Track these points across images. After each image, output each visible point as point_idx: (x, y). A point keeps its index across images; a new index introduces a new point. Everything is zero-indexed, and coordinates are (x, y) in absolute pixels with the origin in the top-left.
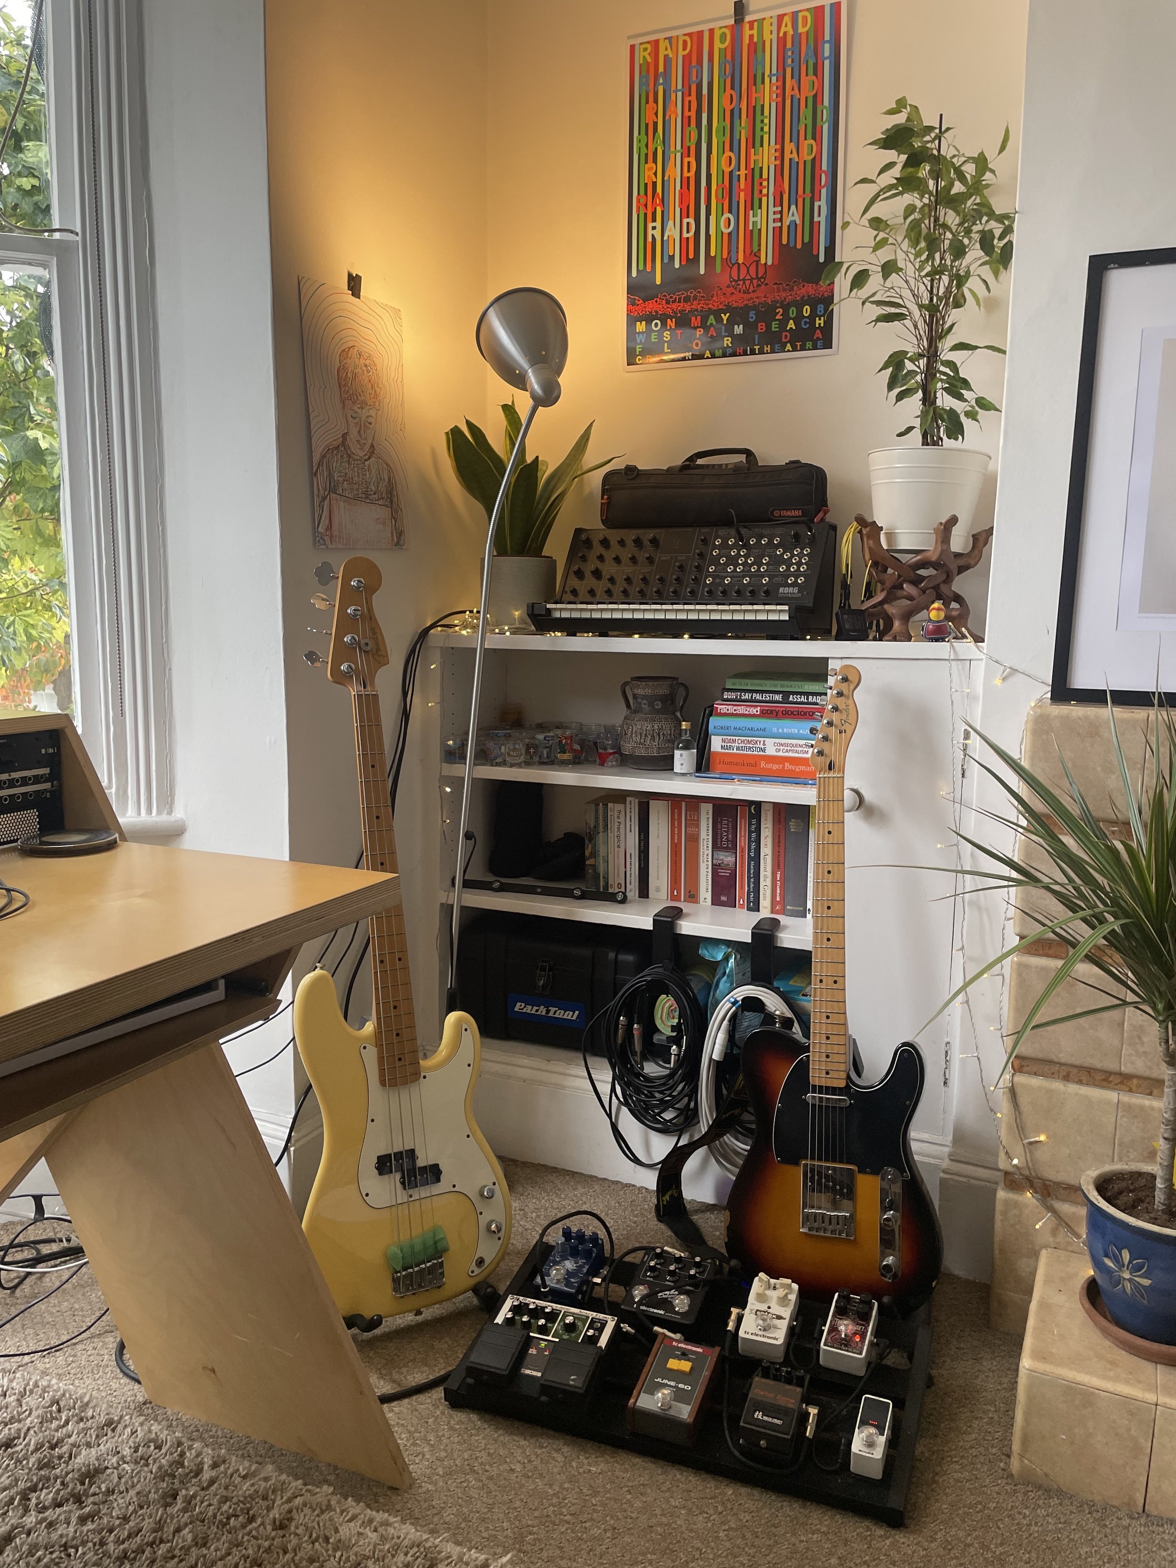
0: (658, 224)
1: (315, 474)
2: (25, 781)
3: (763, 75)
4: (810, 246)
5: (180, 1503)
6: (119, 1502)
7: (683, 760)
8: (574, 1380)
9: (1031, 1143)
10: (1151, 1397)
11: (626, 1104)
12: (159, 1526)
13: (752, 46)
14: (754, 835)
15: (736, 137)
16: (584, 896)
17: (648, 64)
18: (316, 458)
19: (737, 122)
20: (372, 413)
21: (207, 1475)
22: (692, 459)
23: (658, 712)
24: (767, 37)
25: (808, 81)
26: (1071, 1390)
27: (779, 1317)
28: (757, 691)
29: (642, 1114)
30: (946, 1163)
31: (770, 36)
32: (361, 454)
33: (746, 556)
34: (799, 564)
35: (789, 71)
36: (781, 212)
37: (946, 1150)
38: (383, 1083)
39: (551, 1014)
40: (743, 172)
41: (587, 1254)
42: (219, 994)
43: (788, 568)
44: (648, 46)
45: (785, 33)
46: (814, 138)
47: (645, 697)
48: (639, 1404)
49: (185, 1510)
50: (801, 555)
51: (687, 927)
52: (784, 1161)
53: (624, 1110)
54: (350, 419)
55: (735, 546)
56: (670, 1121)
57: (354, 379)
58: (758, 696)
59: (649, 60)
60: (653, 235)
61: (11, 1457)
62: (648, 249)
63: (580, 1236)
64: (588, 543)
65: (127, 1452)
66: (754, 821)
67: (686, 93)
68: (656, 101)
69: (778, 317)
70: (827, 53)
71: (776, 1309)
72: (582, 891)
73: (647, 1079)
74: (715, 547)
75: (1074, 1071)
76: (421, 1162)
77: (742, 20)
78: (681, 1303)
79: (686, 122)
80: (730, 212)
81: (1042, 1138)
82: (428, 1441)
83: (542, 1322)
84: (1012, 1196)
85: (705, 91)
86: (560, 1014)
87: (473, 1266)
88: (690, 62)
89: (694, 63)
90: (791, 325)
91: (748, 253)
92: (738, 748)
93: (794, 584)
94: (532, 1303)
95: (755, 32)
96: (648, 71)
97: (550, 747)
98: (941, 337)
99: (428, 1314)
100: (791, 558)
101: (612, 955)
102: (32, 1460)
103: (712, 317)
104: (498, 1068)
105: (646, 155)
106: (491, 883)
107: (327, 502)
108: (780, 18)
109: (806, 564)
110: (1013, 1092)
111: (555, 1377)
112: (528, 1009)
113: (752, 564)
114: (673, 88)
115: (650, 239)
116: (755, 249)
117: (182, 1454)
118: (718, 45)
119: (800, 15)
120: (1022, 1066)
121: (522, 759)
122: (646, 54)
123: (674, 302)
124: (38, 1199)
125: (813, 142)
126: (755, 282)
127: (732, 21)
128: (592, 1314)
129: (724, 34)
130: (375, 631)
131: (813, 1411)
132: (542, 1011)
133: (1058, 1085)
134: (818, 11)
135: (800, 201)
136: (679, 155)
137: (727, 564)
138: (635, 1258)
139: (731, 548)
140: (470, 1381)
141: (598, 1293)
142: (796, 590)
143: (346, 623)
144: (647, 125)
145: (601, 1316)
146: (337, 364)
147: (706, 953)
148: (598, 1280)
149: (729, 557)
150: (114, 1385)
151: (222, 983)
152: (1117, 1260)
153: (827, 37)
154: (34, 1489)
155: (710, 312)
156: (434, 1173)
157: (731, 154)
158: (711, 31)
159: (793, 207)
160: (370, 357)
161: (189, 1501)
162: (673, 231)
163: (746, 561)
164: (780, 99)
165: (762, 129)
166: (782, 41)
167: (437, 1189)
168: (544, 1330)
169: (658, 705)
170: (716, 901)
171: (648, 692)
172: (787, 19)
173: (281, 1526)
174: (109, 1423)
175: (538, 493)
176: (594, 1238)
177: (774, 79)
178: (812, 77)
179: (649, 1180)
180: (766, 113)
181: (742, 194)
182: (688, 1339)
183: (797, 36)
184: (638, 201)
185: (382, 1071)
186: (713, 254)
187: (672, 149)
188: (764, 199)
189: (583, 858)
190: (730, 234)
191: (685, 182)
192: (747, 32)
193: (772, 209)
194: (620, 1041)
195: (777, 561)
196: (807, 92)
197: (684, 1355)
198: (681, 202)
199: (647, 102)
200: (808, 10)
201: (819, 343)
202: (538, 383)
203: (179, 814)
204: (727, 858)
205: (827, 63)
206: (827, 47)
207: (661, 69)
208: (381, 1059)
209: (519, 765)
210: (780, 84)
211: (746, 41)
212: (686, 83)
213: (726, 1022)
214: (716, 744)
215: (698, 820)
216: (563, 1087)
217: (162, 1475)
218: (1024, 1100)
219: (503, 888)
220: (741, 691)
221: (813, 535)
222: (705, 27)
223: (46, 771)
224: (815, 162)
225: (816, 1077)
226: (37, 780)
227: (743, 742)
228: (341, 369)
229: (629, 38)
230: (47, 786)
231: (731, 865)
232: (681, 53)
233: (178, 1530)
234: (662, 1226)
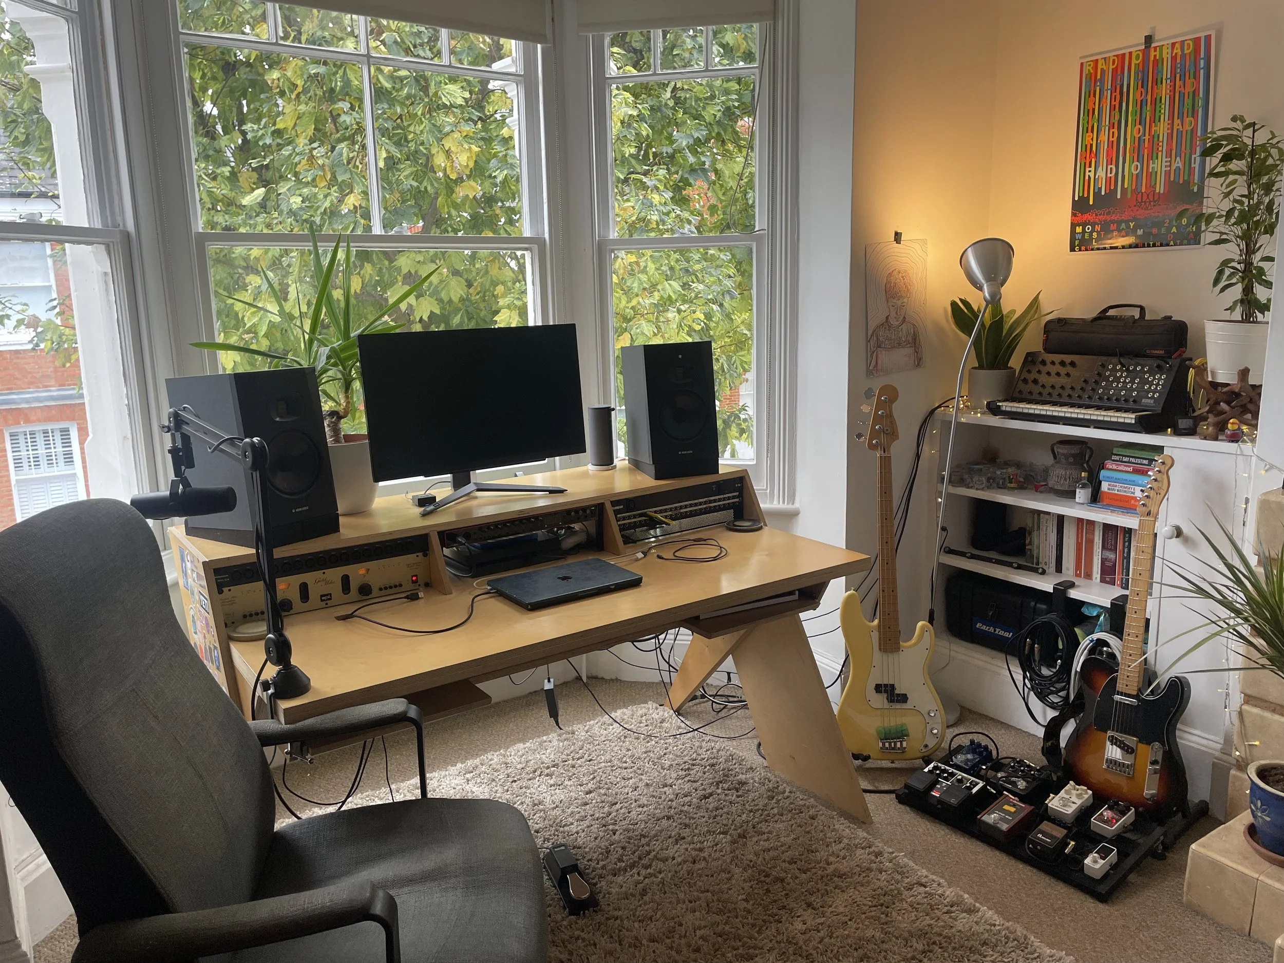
0: (1093, 169)
1: (869, 341)
2: (729, 498)
3: (1162, 79)
4: (1187, 183)
5: (774, 801)
6: (751, 796)
7: (1082, 495)
8: (953, 801)
9: (1250, 745)
10: (1256, 876)
11: (1033, 690)
12: (766, 805)
13: (1156, 61)
14: (1127, 544)
15: (1144, 116)
16: (1020, 567)
17: (1091, 74)
18: (869, 334)
19: (1144, 107)
20: (905, 300)
21: (787, 794)
22: (1106, 310)
23: (1071, 464)
24: (1165, 56)
25: (1190, 82)
26: (1214, 864)
27: (1074, 803)
28: (1132, 457)
29: (1042, 697)
30: (1217, 754)
31: (1166, 54)
32: (897, 323)
33: (1126, 377)
34: (1158, 384)
35: (1178, 76)
36: (1170, 162)
37: (1219, 746)
38: (880, 649)
39: (997, 632)
40: (1147, 137)
41: (980, 754)
42: (796, 597)
43: (1150, 387)
44: (1092, 63)
45: (1176, 54)
46: (1193, 117)
47: (1063, 454)
48: (983, 818)
49: (776, 803)
50: (1160, 379)
51: (1073, 594)
52: (1098, 730)
53: (1032, 693)
54: (891, 307)
55: (1120, 370)
56: (1057, 703)
57: (895, 286)
58: (1133, 460)
59: (1092, 71)
60: (1089, 176)
61: (713, 770)
62: (1085, 183)
63: (979, 745)
64: (1033, 362)
65: (757, 779)
66: (1127, 535)
67: (1113, 90)
68: (1095, 96)
69: (1166, 225)
70: (1202, 66)
71: (1074, 799)
72: (1018, 564)
73: (1043, 677)
74: (1108, 370)
75: (1278, 708)
76: (897, 692)
77: (1150, 46)
78: (1022, 784)
79: (1112, 108)
80: (1138, 161)
81: (1257, 743)
82: (884, 811)
83: (946, 775)
84: (1239, 774)
85: (1125, 89)
86: (1002, 633)
87: (922, 747)
88: (1117, 73)
89: (1119, 73)
90: (1174, 230)
91: (1148, 186)
92: (1118, 491)
93: (1153, 397)
94: (943, 767)
95: (1157, 53)
96: (1091, 78)
97: (1004, 479)
98: (1254, 252)
99: (897, 765)
100: (1153, 381)
101: (1033, 604)
102: (721, 773)
103: (1123, 224)
104: (964, 657)
105: (1087, 128)
106: (966, 553)
107: (875, 353)
108: (1173, 44)
109: (1162, 385)
110: (1241, 714)
111: (946, 799)
112: (984, 628)
113: (1129, 382)
114: (1106, 88)
115: (1087, 178)
116: (1153, 183)
117: (778, 786)
118: (1134, 61)
119: (1186, 43)
120: (1248, 701)
121: (984, 485)
122: (1090, 68)
123: (1101, 214)
124: (729, 674)
125: (1192, 119)
126: (1152, 203)
127: (1143, 47)
128: (973, 779)
129: (1139, 55)
130: (893, 423)
131: (1073, 843)
132: (992, 629)
133: (1267, 714)
134: (1197, 41)
135: (1183, 155)
136: (1107, 128)
137: (1113, 382)
138: (1006, 761)
139: (1118, 371)
140: (907, 791)
141: (983, 772)
142: (1152, 401)
143: (877, 419)
144: (1089, 110)
145: (977, 780)
146: (885, 281)
147: (1085, 611)
148: (984, 767)
149: (1115, 377)
150: (755, 757)
151: (797, 592)
152: (1255, 806)
153: (1202, 56)
154: (721, 782)
155: (1123, 221)
156: (903, 698)
157: (1140, 127)
158: (1130, 53)
159: (1178, 158)
160: (905, 271)
161: (778, 801)
162: (1101, 173)
163: (1125, 381)
164: (1172, 93)
165: (1160, 111)
166: (1174, 58)
167: (904, 706)
168: (946, 779)
169: (1071, 460)
170: (1103, 580)
171: (1065, 452)
172: (1177, 45)
173: (813, 818)
174: (751, 768)
175: (1004, 334)
176: (986, 747)
177: (1169, 81)
178: (1192, 80)
179: (1041, 732)
180: (1163, 101)
181: (1146, 151)
182: (1021, 801)
183: (1183, 55)
184: (1081, 155)
185: (880, 644)
186: (1126, 186)
187: (1103, 124)
188: (1160, 154)
189: (1024, 545)
190: (1137, 175)
191: (1110, 144)
192: (1152, 53)
193: (1164, 160)
194: (1026, 652)
195: (1144, 382)
196: (1189, 89)
197: (1014, 805)
198: (1107, 155)
199: (1089, 97)
200: (1190, 39)
201: (1192, 241)
202: (988, 293)
203: (797, 505)
204: (1111, 556)
205: (1202, 71)
206: (1202, 62)
207: (1099, 77)
208: (880, 638)
209: (982, 489)
210: (1172, 84)
211: (1152, 58)
212: (1114, 85)
213: (1086, 651)
214: (1105, 486)
215: (1094, 530)
216: (999, 674)
217: (769, 790)
218: (1247, 720)
219: (973, 557)
220: (1123, 456)
221: (1170, 366)
222: (1127, 51)
223: (737, 493)
224: (1193, 131)
225: (1120, 686)
226: (734, 497)
227: (1121, 487)
228: (888, 282)
229: (1081, 58)
230: (737, 500)
231: (1113, 560)
232: (1111, 67)
233: (772, 808)
234: (1044, 758)
